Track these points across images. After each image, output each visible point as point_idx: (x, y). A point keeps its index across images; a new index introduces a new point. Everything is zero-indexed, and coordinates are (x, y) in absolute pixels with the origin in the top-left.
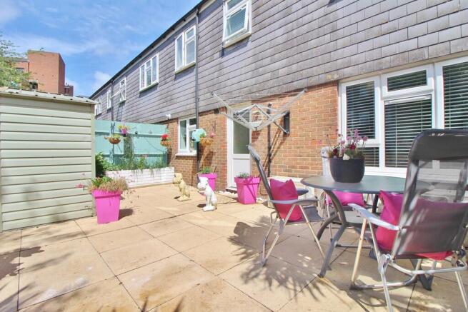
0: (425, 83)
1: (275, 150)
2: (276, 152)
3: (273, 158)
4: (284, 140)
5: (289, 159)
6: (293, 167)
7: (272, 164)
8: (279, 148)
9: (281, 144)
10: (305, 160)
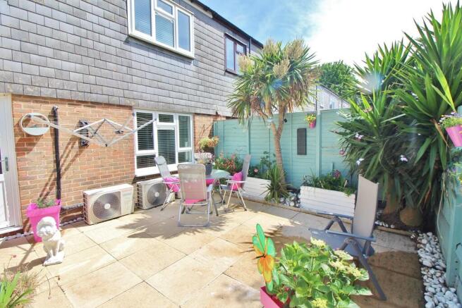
0: (173, 121)
1: (66, 164)
2: (69, 165)
3: (64, 173)
4: (81, 151)
5: (88, 171)
6: (95, 178)
7: (63, 180)
8: (73, 160)
9: (76, 156)
10: (107, 169)
